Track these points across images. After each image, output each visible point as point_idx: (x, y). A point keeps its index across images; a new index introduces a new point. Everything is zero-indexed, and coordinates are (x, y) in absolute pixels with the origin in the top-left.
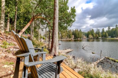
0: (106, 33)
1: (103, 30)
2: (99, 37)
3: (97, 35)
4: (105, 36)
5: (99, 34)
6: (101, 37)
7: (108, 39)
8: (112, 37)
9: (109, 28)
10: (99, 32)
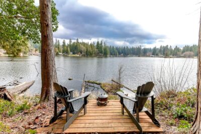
0: (67, 47)
1: (64, 43)
2: (60, 53)
3: (57, 49)
4: (67, 52)
5: (58, 48)
6: (61, 54)
7: (70, 55)
8: (74, 53)
9: (70, 42)
10: (59, 45)
